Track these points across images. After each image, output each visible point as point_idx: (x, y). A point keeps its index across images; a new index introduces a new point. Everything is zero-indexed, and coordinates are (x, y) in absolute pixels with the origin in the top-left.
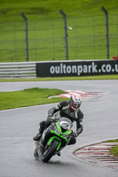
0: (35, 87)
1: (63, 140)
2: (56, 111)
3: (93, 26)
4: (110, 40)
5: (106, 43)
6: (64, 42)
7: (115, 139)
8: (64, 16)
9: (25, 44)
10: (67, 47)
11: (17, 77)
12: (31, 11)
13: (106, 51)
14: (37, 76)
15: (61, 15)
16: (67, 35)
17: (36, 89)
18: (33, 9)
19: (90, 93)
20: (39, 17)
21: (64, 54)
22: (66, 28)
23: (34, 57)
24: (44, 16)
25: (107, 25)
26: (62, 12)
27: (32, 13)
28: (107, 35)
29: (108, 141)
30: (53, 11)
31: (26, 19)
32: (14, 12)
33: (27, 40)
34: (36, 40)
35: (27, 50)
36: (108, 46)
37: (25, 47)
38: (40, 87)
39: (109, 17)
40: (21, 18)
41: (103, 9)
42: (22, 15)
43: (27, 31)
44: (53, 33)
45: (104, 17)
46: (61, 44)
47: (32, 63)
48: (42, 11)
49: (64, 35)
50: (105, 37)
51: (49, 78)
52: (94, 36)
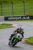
1: (19, 40)
3: (20, 6)
4: (25, 10)
5: (24, 11)
6: (12, 11)
7: (26, 38)
8: (12, 3)
10: (13, 12)
12: (3, 2)
15: (11, 3)
16: (13, 9)
18: (3, 1)
19: (20, 25)
20: (5, 3)
21: (12, 14)
22: (13, 7)
23: (4, 15)
25: (24, 6)
26: (11, 2)
28: (24, 9)
31: (1, 4)
33: (2, 10)
34: (4, 10)
35: (2, 13)
36: (24, 12)
37: (1, 12)
39: (25, 4)
43: (2, 7)
44: (9, 8)
45: (23, 4)
46: (11, 11)
47: (3, 17)
48: (6, 2)
49: (12, 9)
51: (8, 21)
52: (21, 9)
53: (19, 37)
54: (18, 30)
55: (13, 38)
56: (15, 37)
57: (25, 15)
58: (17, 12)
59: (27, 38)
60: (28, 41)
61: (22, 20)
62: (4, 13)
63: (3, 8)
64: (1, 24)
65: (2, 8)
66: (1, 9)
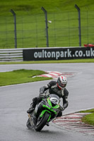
0: (22, 68)
1: (53, 113)
2: (46, 89)
4: (82, 31)
6: (45, 33)
7: (85, 110)
8: (46, 12)
9: (14, 35)
10: (47, 37)
11: (8, 60)
12: (19, 8)
13: (78, 40)
14: (24, 60)
15: (42, 11)
16: (47, 27)
17: (23, 70)
18: (20, 6)
20: (26, 13)
21: (45, 42)
22: (47, 22)
23: (21, 44)
24: (29, 12)
25: (79, 19)
26: (43, 9)
27: (20, 10)
28: (80, 27)
29: (80, 112)
30: (37, 8)
31: (14, 14)
32: (5, 9)
33: (15, 31)
34: (22, 31)
35: (16, 39)
36: (80, 36)
37: (14, 37)
38: (26, 68)
40: (11, 14)
41: (76, 7)
42: (12, 11)
43: (15, 24)
44: (37, 26)
45: (77, 13)
46: (42, 35)
47: (20, 50)
48: (27, 8)
50: (78, 29)
51: (33, 62)
52: (69, 28)
53: (53, 105)
54: (53, 87)
55: (36, 109)
56: (44, 106)
57: (83, 46)
58: (59, 37)
59: (87, 111)
60: (90, 119)
61: (72, 58)
62: (21, 40)
63: (19, 26)
64: (14, 71)
65: (17, 25)
66: (14, 29)
